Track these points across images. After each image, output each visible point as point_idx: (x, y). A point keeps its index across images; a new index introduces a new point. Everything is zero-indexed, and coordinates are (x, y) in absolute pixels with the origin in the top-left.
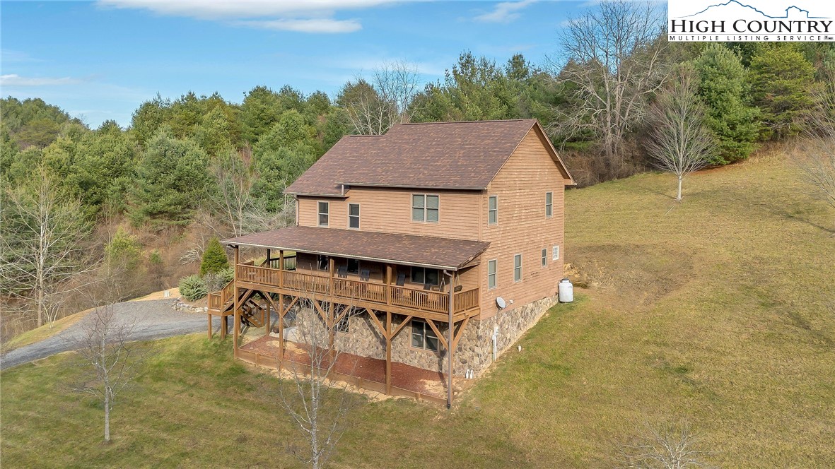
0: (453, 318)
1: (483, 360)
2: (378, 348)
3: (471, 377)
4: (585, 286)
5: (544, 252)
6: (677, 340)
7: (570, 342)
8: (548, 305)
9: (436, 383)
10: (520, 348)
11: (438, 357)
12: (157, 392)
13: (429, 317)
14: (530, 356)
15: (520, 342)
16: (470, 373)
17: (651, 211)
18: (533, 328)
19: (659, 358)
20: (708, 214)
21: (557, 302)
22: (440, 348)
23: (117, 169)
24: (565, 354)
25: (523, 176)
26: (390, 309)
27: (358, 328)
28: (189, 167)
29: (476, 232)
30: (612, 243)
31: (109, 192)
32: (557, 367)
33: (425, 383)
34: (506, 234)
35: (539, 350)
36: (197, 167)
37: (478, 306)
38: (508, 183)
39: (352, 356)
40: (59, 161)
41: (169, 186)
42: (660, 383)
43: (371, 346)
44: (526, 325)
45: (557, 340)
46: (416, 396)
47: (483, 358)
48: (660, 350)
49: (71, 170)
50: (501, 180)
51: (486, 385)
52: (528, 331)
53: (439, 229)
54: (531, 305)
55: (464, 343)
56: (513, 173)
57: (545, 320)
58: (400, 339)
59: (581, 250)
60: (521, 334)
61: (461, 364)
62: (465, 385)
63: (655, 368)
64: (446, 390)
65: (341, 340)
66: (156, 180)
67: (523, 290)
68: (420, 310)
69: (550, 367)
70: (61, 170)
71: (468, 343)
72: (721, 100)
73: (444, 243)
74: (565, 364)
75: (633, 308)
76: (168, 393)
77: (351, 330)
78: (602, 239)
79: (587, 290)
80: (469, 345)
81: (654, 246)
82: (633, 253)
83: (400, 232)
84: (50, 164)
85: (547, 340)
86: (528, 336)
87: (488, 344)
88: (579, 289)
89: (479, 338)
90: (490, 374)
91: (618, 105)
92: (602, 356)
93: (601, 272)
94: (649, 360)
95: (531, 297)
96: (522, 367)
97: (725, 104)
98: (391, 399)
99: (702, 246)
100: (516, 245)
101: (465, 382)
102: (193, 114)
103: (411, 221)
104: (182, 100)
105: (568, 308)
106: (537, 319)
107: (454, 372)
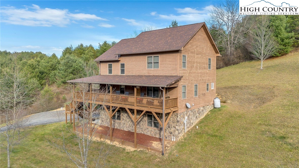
0: (164, 112)
1: (180, 132)
2: (133, 127)
3: (174, 140)
4: (224, 102)
5: (208, 85)
6: (276, 123)
7: (221, 125)
8: (209, 109)
9: (158, 143)
10: (197, 127)
11: (159, 131)
12: (38, 146)
13: (153, 111)
14: (202, 131)
15: (197, 125)
16: (173, 138)
17: (250, 74)
18: (203, 119)
19: (268, 132)
20: (276, 73)
21: (213, 108)
22: (160, 127)
23: (54, 68)
24: (219, 130)
25: (198, 49)
26: (135, 108)
27: (124, 118)
28: (77, 66)
29: (176, 71)
30: (235, 86)
31: (50, 76)
32: (216, 136)
33: (152, 143)
34: (191, 74)
35: (206, 128)
36: (80, 66)
37: (177, 106)
38: (191, 50)
39: (122, 130)
40: (32, 64)
41: (70, 73)
42: (272, 144)
43: (130, 126)
44: (200, 117)
45: (215, 124)
46: (148, 149)
47: (180, 131)
48: (268, 128)
49: (37, 67)
50: (188, 48)
51: (181, 144)
52: (200, 120)
53: (159, 71)
54: (202, 108)
55: (171, 124)
56: (194, 46)
57: (208, 115)
58: (142, 123)
59: (221, 89)
60: (197, 121)
61: (169, 134)
62: (171, 144)
63: (267, 136)
64: (162, 146)
65: (117, 124)
66: (66, 71)
67: (198, 101)
68: (149, 108)
69: (212, 136)
70: (33, 67)
71: (173, 124)
72: (278, 29)
73: (161, 77)
74: (220, 134)
75: (249, 110)
76: (43, 146)
77: (121, 119)
78: (230, 84)
79: (226, 104)
80: (173, 125)
81: (254, 86)
82: (245, 89)
83: (142, 74)
84: (30, 65)
85: (210, 124)
86: (201, 122)
87: (182, 125)
88: (222, 103)
89: (178, 121)
90: (183, 139)
91: (232, 38)
92: (238, 131)
93: (231, 97)
94: (263, 133)
95: (202, 104)
96: (198, 136)
97: (279, 31)
98: (136, 150)
99: (277, 84)
100: (195, 80)
101: (171, 142)
102: (82, 51)
103: (147, 69)
104: (79, 46)
105: (218, 110)
106: (205, 115)
107: (166, 138)
